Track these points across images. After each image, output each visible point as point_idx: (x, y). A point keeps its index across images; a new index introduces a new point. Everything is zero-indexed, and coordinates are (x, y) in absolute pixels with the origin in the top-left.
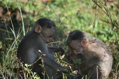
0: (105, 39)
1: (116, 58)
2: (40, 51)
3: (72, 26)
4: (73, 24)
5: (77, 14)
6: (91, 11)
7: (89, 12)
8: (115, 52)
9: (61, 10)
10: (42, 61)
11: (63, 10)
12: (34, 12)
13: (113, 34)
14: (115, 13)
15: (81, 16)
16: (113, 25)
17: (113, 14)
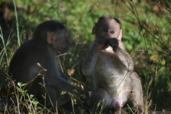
0: (130, 47)
1: (145, 74)
2: (39, 64)
3: (82, 28)
4: (85, 26)
5: (90, 11)
6: (110, 7)
7: (107, 9)
8: (144, 65)
9: (66, 5)
10: (43, 78)
11: (69, 5)
12: (29, 7)
13: (141, 40)
14: (143, 10)
15: (96, 14)
16: (141, 28)
17: (141, 12)
